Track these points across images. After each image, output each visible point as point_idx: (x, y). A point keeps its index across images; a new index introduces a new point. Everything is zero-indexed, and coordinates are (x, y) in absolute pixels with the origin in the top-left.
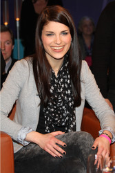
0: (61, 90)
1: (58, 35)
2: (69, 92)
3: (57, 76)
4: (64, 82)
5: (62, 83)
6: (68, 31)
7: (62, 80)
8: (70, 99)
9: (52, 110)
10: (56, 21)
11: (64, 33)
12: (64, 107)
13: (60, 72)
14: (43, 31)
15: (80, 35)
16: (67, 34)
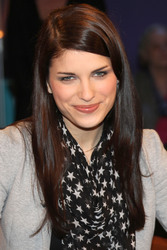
0: (102, 192)
2: (120, 198)
3: (90, 163)
4: (106, 176)
5: (102, 178)
6: (109, 68)
7: (101, 171)
8: (122, 214)
9: (81, 238)
10: (78, 49)
11: (100, 73)
12: (109, 234)
13: (95, 154)
14: (51, 70)
16: (105, 73)
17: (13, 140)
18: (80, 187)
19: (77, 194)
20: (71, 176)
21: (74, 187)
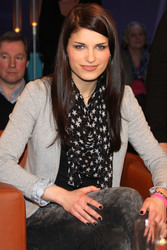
0: (94, 125)
1: (91, 48)
2: (105, 129)
3: (87, 106)
4: (97, 115)
5: (94, 116)
6: (106, 44)
7: (94, 111)
8: (105, 139)
9: (78, 152)
10: (89, 29)
11: (100, 46)
12: (97, 151)
13: (91, 100)
14: (70, 40)
15: (125, 48)
16: (104, 47)
17: (40, 88)
18: (80, 120)
19: (78, 124)
20: (74, 113)
21: (76, 120)
